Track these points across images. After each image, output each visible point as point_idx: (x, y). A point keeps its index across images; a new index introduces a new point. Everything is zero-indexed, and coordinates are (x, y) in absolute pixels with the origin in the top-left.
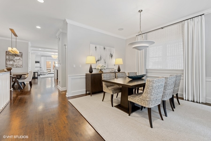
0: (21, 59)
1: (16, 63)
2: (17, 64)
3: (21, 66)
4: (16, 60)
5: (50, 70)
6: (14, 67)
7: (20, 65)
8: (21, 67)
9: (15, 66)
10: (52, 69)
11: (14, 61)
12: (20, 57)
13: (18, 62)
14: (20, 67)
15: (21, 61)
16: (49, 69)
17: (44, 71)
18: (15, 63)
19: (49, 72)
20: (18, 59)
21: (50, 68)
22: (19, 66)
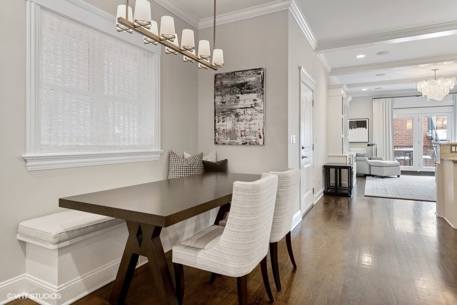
0: (259, 101)
1: (244, 122)
2: (247, 130)
3: (260, 137)
4: (242, 111)
5: (410, 154)
6: (237, 144)
7: (258, 135)
8: (261, 141)
9: (239, 140)
10: (417, 149)
11: (237, 115)
12: (254, 96)
13: (249, 117)
14: (258, 144)
15: (260, 112)
16: (405, 153)
17: (381, 159)
18: (241, 126)
19: (405, 163)
20: (249, 103)
21: (411, 147)
22: (253, 139)
